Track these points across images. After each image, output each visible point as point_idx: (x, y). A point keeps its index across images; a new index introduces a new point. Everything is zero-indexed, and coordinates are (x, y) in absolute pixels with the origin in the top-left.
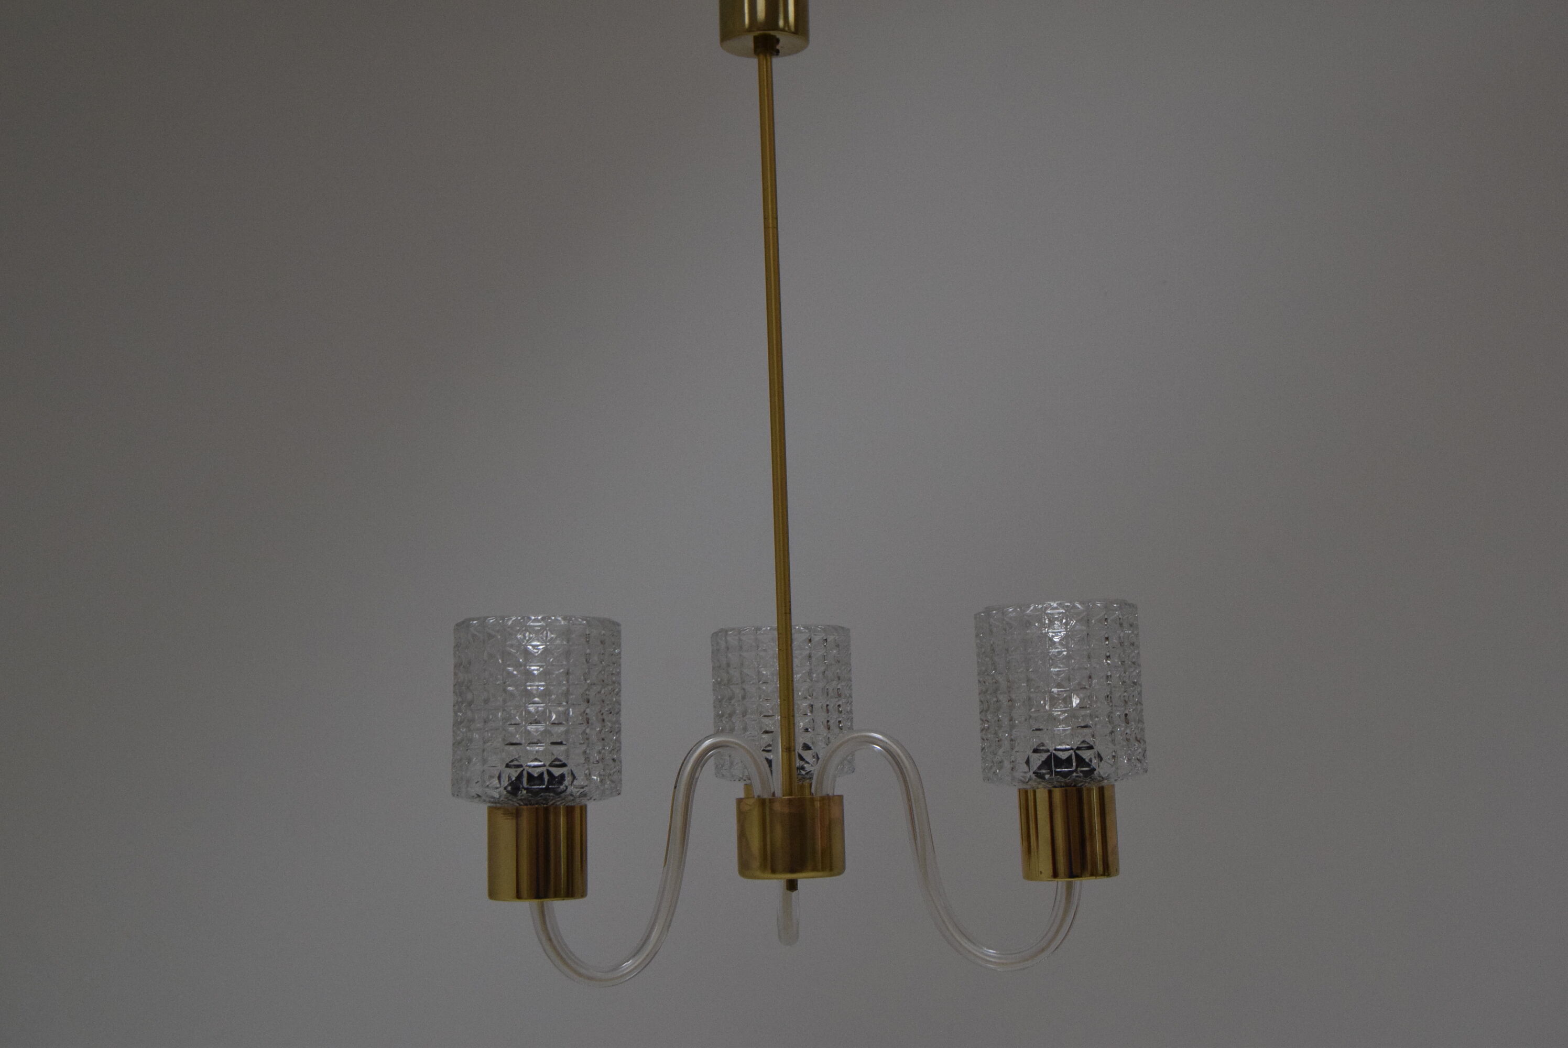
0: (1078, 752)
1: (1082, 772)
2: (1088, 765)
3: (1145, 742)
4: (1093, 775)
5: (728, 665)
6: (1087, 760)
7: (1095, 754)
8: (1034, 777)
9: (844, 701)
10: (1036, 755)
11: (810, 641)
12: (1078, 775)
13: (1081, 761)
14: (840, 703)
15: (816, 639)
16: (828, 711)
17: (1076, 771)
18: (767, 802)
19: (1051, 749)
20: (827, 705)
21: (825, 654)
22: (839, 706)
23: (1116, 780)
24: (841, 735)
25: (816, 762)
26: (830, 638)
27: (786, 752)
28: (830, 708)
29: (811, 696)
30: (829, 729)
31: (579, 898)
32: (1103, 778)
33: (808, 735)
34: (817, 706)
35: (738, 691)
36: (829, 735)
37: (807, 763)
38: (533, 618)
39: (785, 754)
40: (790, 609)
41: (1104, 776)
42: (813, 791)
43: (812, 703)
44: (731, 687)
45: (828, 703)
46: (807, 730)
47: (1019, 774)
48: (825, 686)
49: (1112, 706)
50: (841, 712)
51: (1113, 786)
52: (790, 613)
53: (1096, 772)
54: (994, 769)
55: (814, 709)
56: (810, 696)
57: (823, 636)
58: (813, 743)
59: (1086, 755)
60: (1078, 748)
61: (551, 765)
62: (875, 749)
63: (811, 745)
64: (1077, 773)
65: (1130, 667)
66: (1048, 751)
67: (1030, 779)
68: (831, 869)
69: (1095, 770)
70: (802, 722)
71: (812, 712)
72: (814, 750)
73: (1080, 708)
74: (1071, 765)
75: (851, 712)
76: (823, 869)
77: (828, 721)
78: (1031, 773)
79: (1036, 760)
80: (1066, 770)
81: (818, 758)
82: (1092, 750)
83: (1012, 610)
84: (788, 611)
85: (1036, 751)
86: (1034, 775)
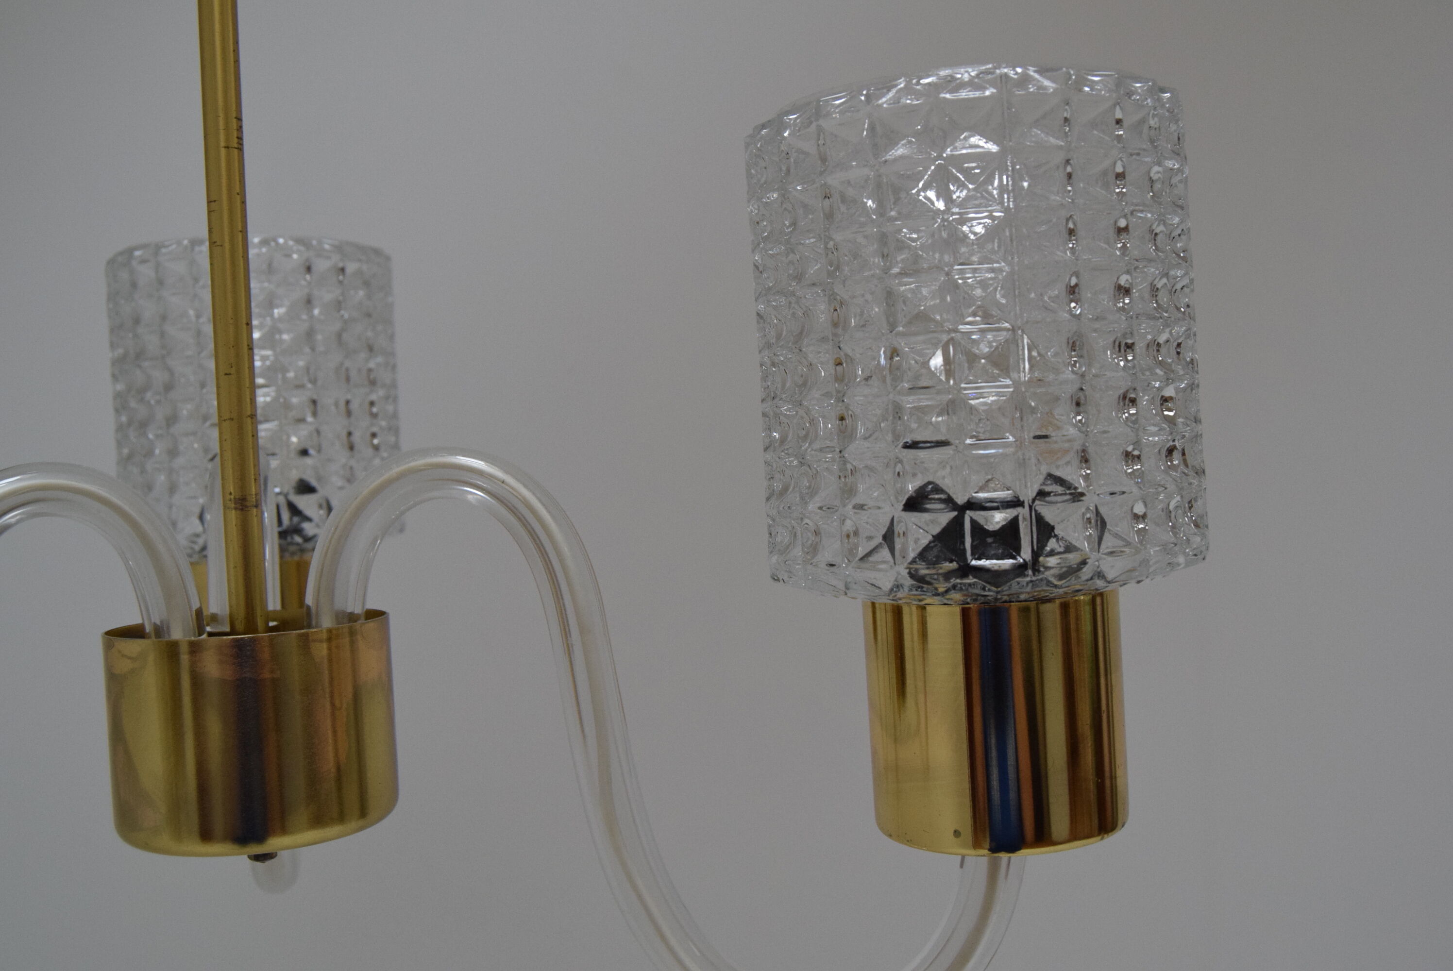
0: (1034, 511)
5: (137, 321)
9: (381, 392)
10: (914, 517)
11: (309, 269)
14: (373, 397)
15: (321, 265)
16: (349, 413)
18: (184, 649)
19: (961, 503)
20: (348, 402)
21: (341, 298)
22: (372, 404)
24: (377, 462)
25: (325, 516)
26: (351, 267)
27: (236, 509)
28: (354, 406)
29: (314, 381)
30: (351, 448)
33: (308, 461)
34: (327, 400)
35: (159, 376)
36: (353, 463)
37: (309, 519)
39: (233, 515)
40: (240, 139)
42: (309, 600)
43: (315, 397)
44: (146, 364)
45: (349, 397)
46: (304, 453)
48: (342, 364)
50: (374, 416)
52: (240, 148)
55: (319, 408)
56: (310, 381)
57: (335, 259)
58: (319, 479)
62: (470, 497)
63: (314, 483)
66: (953, 505)
68: (363, 812)
70: (296, 436)
71: (315, 414)
72: (323, 492)
75: (395, 416)
76: (341, 818)
77: (350, 434)
81: (330, 509)
84: (234, 143)
85: (914, 504)
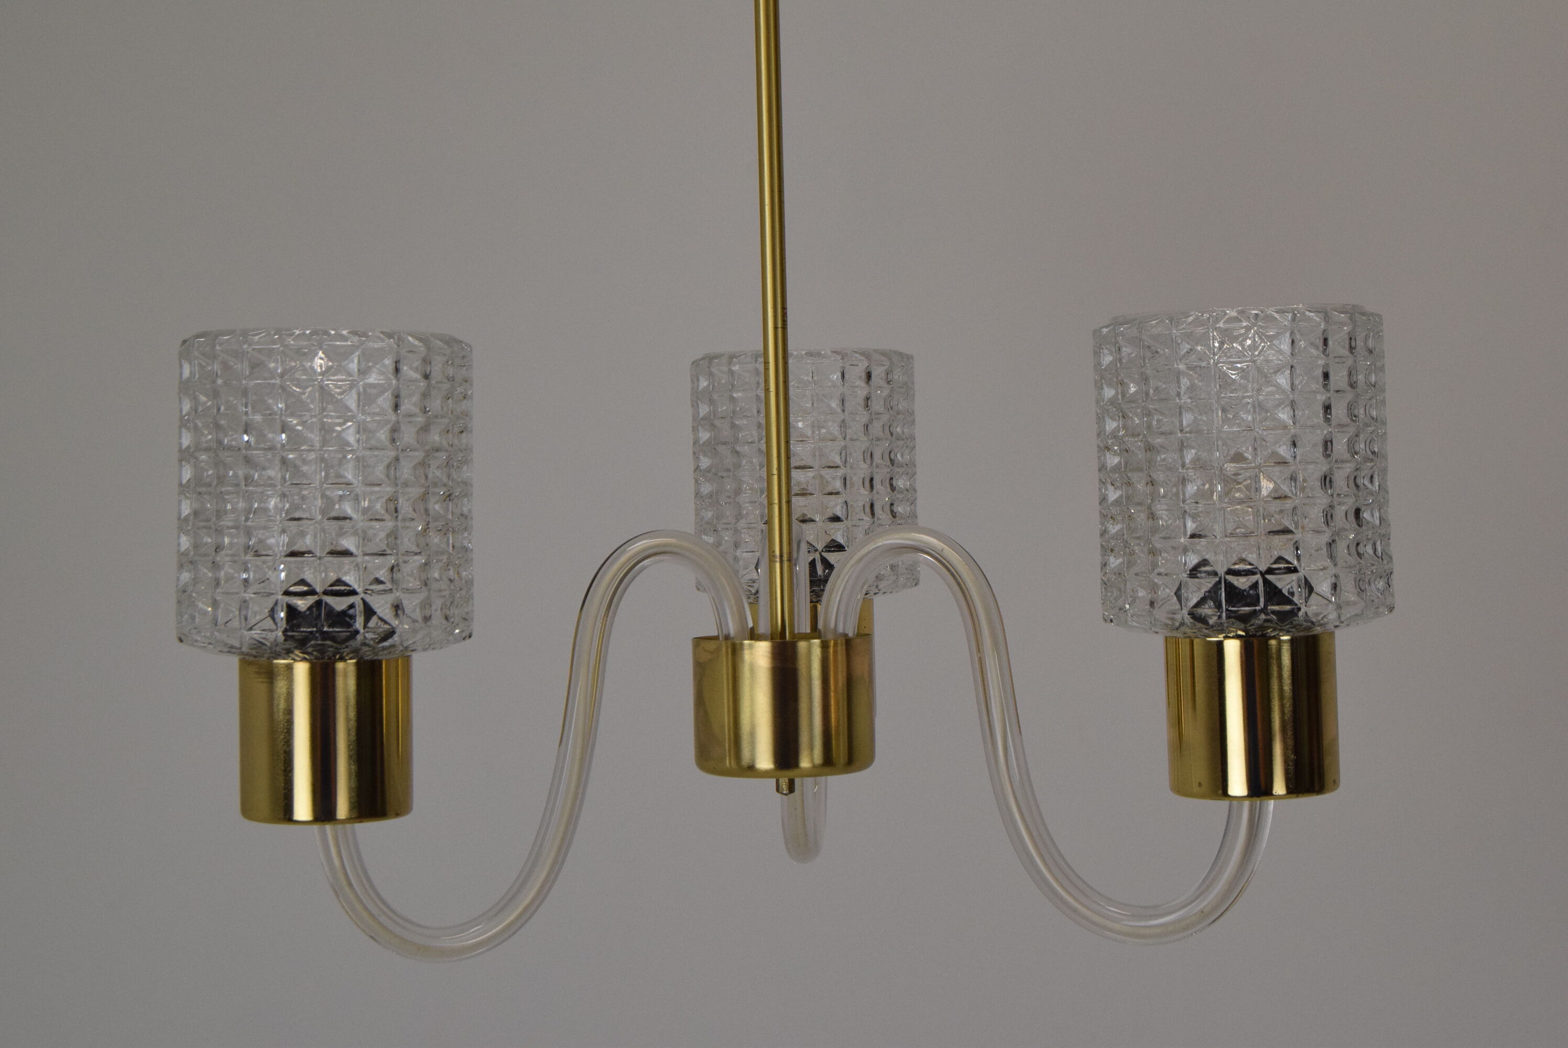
0: (1269, 577)
1: (1273, 612)
2: (1290, 602)
3: (1391, 558)
4: (1295, 618)
6: (1285, 592)
7: (1299, 580)
8: (1188, 620)
10: (1193, 582)
12: (1268, 617)
13: (1274, 594)
16: (872, 488)
17: (1264, 611)
19: (1221, 571)
20: (872, 479)
23: (1336, 627)
30: (873, 515)
31: (393, 818)
32: (1313, 623)
34: (855, 478)
38: (297, 332)
41: (1314, 620)
45: (873, 475)
47: (1161, 614)
49: (1332, 495)
51: (1332, 634)
53: (1300, 614)
54: (1120, 603)
55: (848, 484)
58: (847, 540)
59: (1284, 583)
60: (1270, 571)
61: (326, 593)
63: (843, 543)
64: (1267, 614)
65: (1366, 425)
66: (1215, 574)
67: (1182, 624)
69: (1299, 609)
71: (845, 489)
73: (1275, 498)
74: (1257, 602)
78: (1185, 612)
79: (1195, 592)
80: (1247, 609)
82: (1296, 574)
83: (1157, 323)
85: (1193, 575)
86: (1189, 617)
